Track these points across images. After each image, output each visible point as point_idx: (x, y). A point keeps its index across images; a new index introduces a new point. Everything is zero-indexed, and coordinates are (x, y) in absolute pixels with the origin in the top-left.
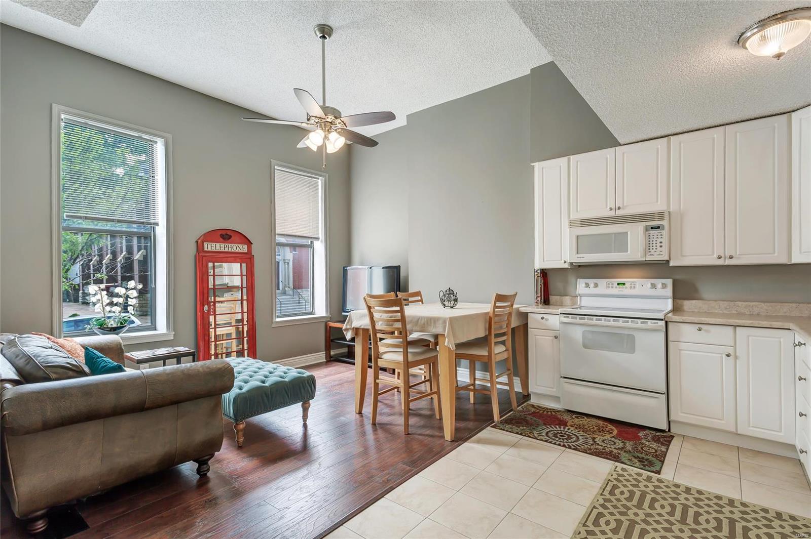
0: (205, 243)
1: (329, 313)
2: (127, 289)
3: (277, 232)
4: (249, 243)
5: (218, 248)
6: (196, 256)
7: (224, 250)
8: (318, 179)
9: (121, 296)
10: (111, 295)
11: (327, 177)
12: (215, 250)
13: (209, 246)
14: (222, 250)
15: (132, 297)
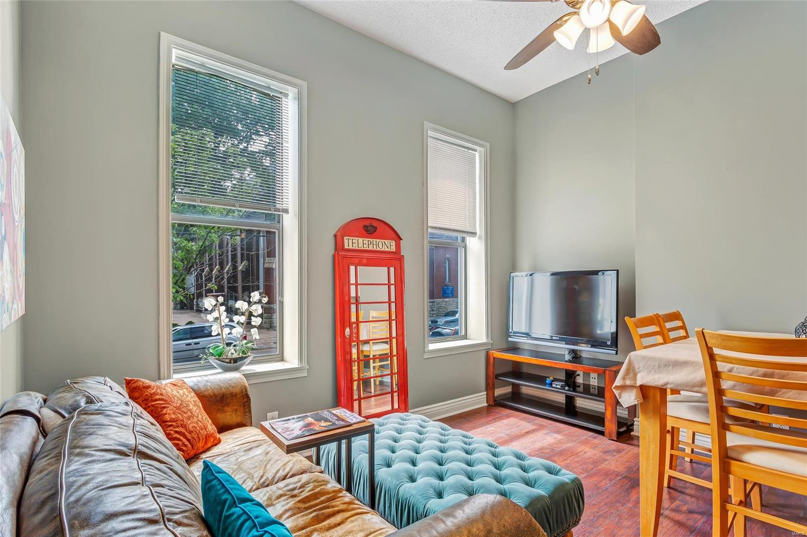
0: (345, 238)
1: (490, 338)
2: (249, 303)
3: (430, 224)
4: (398, 238)
5: (361, 245)
6: (334, 256)
7: (367, 249)
8: (476, 151)
9: (243, 314)
10: (231, 311)
11: (488, 147)
12: (357, 248)
13: (350, 242)
14: (366, 247)
15: (256, 315)
